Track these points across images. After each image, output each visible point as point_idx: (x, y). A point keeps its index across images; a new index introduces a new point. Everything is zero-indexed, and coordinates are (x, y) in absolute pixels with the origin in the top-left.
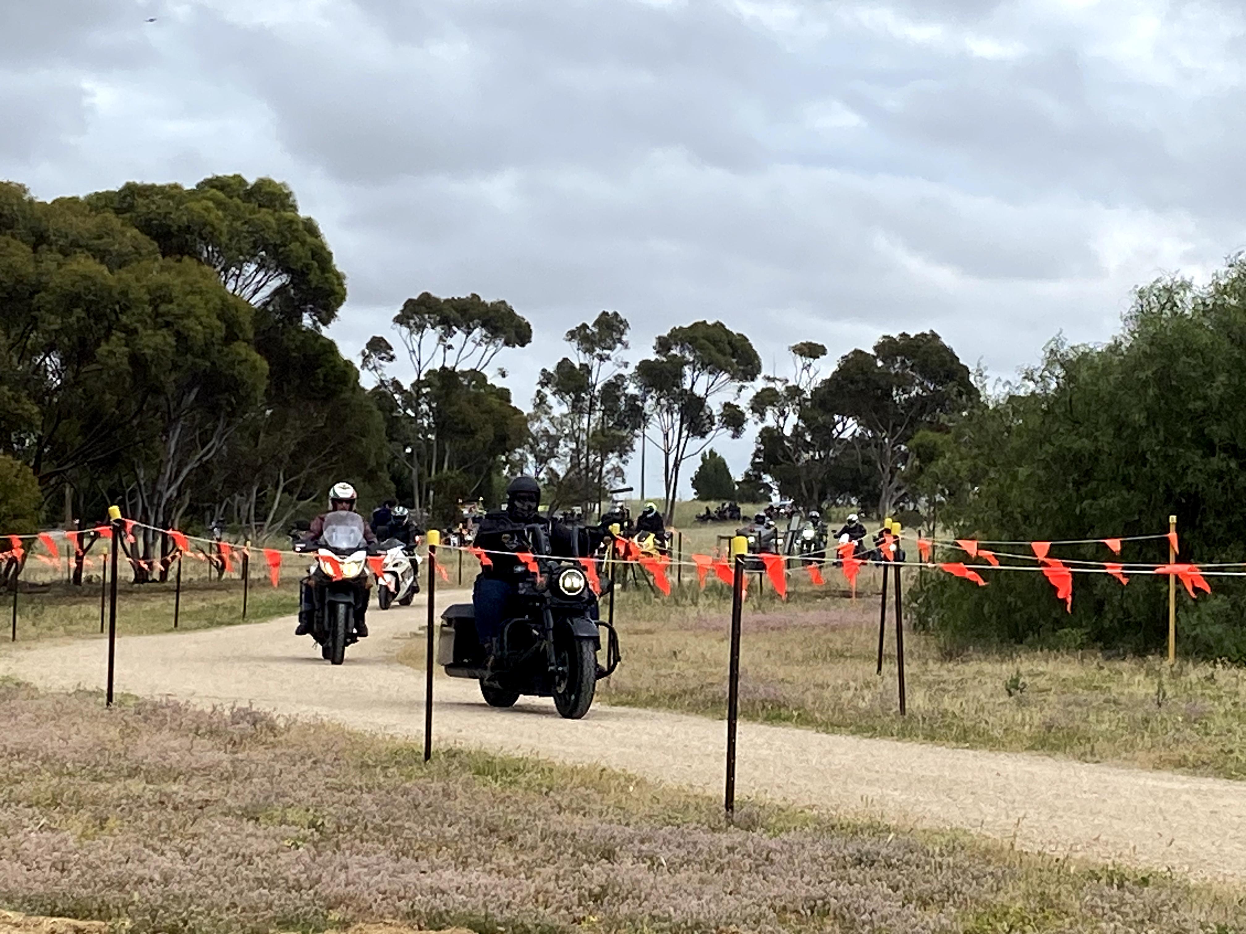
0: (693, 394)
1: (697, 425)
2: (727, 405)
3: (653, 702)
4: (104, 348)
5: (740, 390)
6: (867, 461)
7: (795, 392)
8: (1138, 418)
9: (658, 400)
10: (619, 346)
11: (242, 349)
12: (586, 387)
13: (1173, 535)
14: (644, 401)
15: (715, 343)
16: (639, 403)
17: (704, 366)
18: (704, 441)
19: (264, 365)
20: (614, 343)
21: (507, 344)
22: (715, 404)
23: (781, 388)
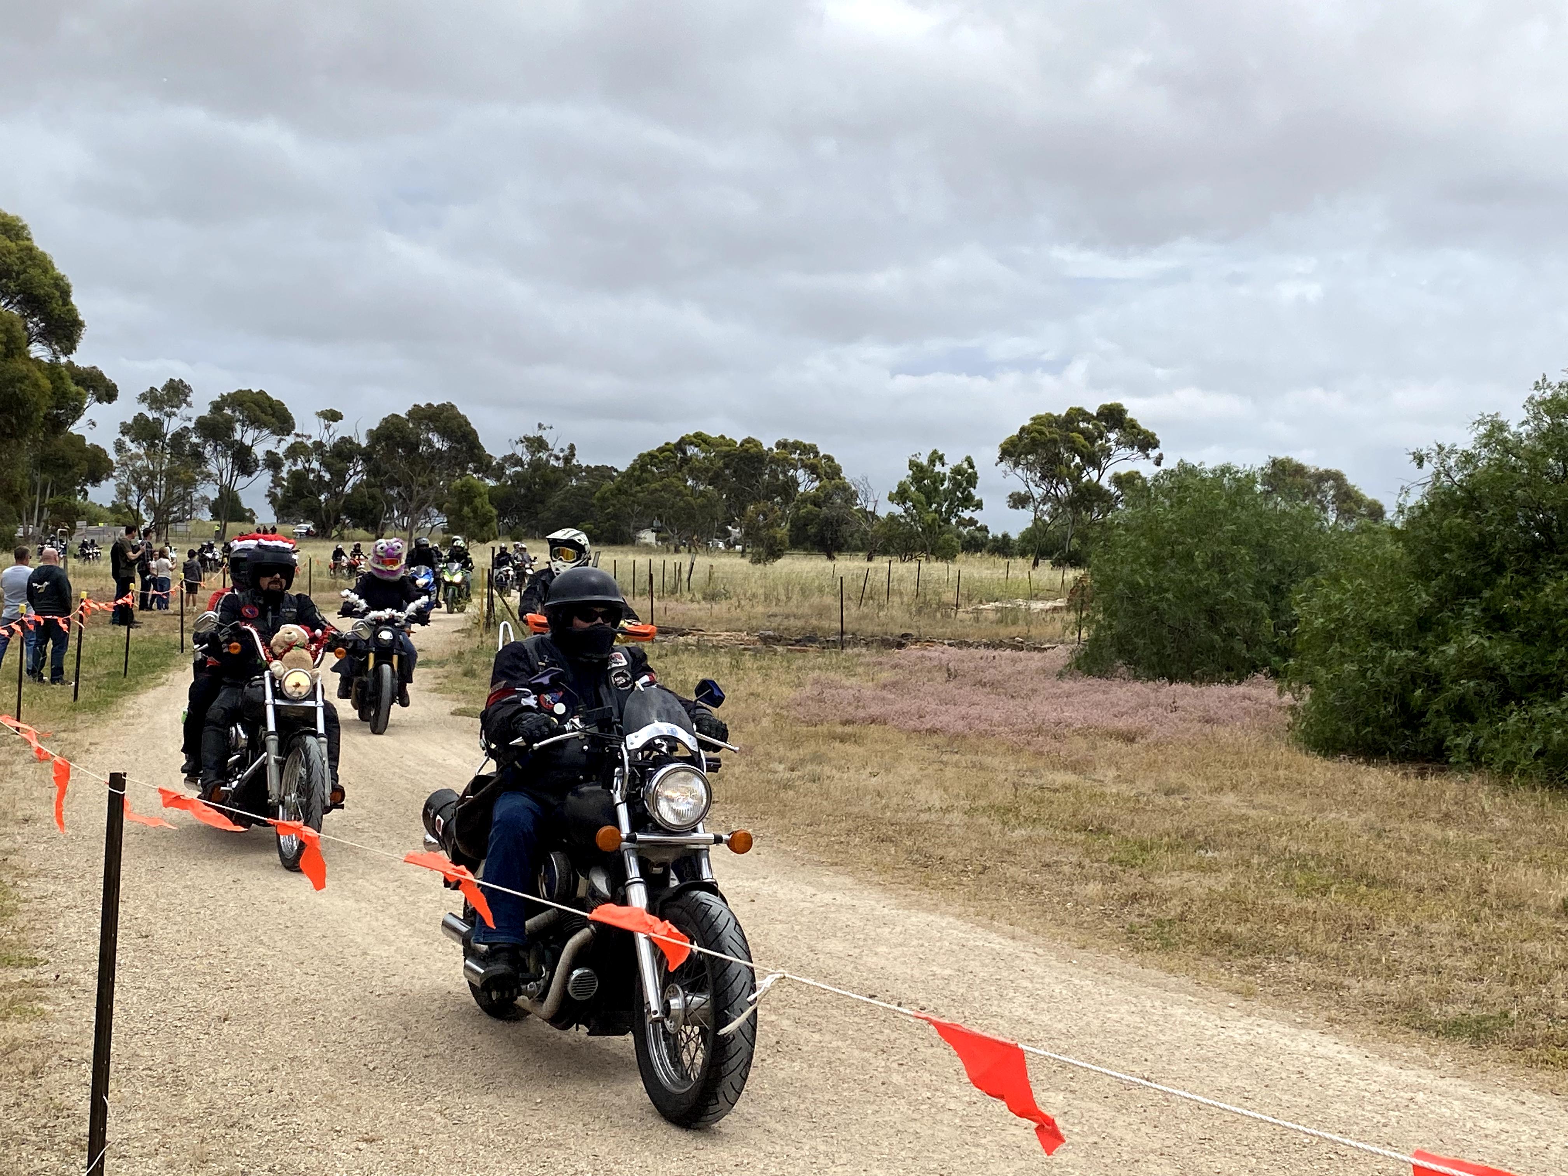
0: (242, 443)
1: (246, 467)
2: (269, 453)
5: (279, 442)
7: (319, 445)
9: (215, 447)
10: (184, 405)
12: (162, 436)
14: (205, 448)
15: (258, 406)
16: (200, 449)
17: (252, 423)
18: (251, 479)
20: (181, 403)
21: (99, 400)
22: (259, 452)
23: (309, 443)
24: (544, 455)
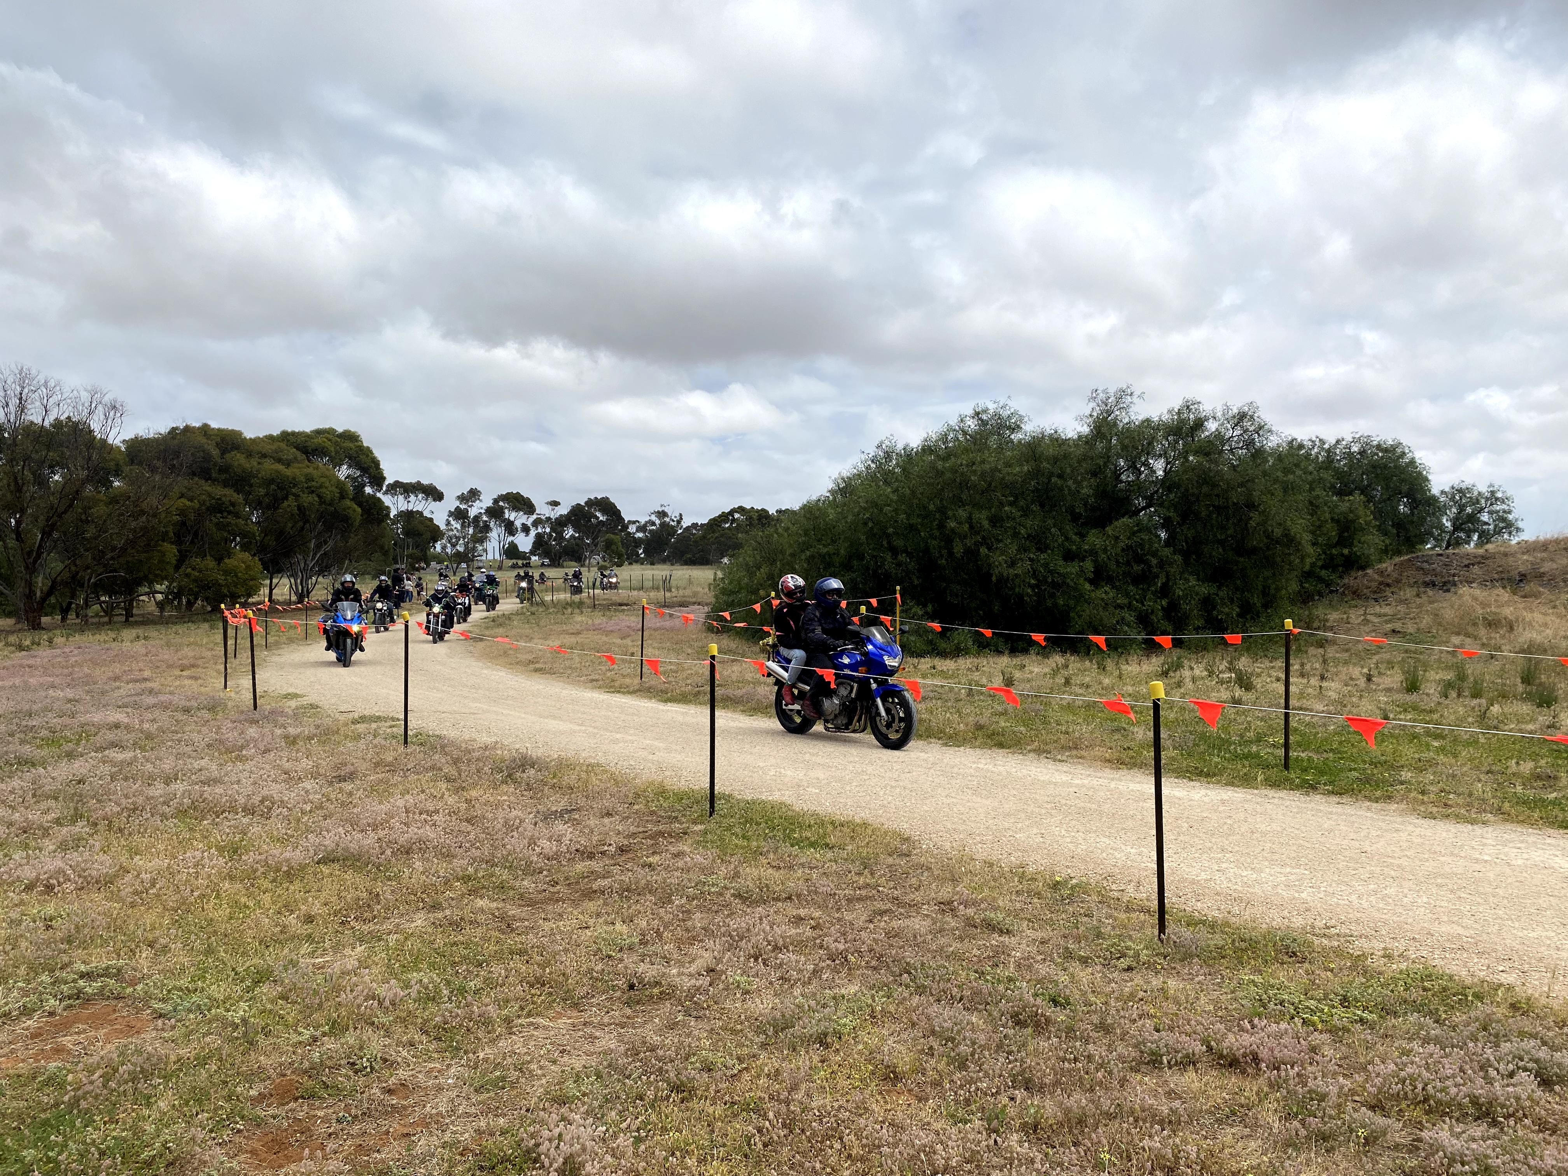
4: (286, 503)
6: (577, 545)
7: (549, 519)
11: (348, 503)
12: (467, 517)
13: (898, 596)
14: (490, 522)
15: (517, 500)
18: (513, 538)
19: (359, 510)
21: (434, 500)
22: (518, 524)
23: (543, 518)
24: (667, 519)
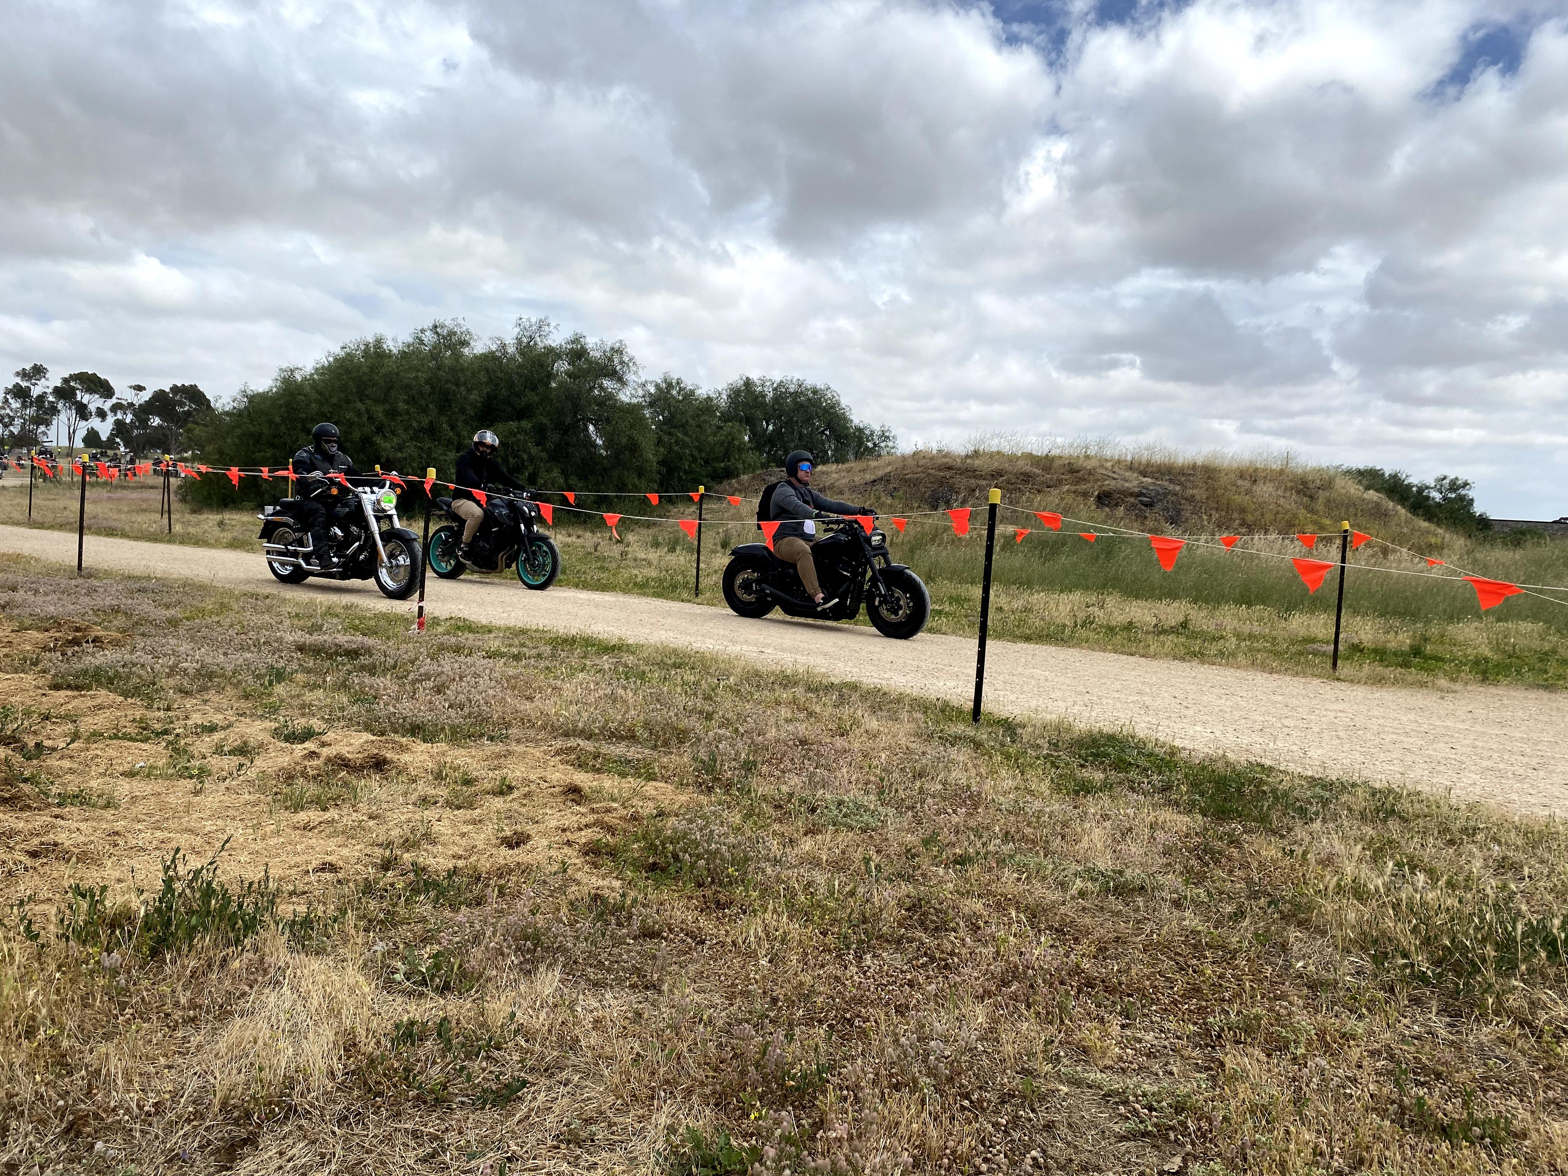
0: (81, 402)
1: (84, 416)
2: (98, 408)
3: (51, 527)
5: (104, 402)
6: (166, 436)
7: (131, 405)
8: (278, 419)
9: (64, 404)
10: (43, 379)
12: (29, 396)
15: (92, 382)
16: (55, 405)
17: (87, 391)
18: (87, 423)
22: (92, 408)
23: (124, 403)
